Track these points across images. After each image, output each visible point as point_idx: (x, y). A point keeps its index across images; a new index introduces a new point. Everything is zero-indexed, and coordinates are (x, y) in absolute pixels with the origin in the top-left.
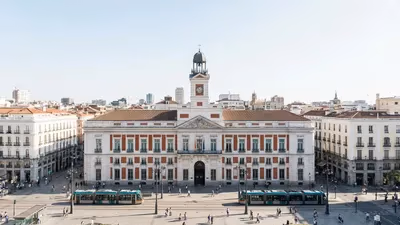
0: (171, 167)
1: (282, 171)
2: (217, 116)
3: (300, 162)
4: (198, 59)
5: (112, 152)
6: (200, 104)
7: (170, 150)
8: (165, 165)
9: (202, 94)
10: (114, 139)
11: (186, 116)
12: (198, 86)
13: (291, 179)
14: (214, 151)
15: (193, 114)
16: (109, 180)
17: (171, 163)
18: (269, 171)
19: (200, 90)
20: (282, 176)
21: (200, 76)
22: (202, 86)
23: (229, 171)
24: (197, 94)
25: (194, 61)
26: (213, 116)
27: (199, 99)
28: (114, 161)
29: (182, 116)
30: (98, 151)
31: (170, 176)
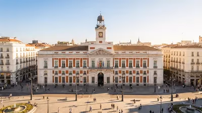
0: (85, 76)
1: (145, 78)
2: (110, 48)
3: (155, 73)
4: (100, 19)
5: (54, 68)
6: (101, 42)
7: (85, 67)
8: (82, 75)
9: (102, 37)
10: (54, 60)
11: (94, 48)
12: (100, 33)
13: (149, 83)
14: (108, 67)
15: (97, 47)
16: (52, 83)
17: (85, 74)
18: (138, 78)
19: (101, 35)
20: (145, 81)
21: (101, 28)
22: (102, 33)
23: (117, 78)
24: (99, 37)
25: (98, 20)
26: (108, 48)
27: (101, 39)
28: (55, 72)
29: (91, 48)
30: (46, 67)
31: (85, 81)
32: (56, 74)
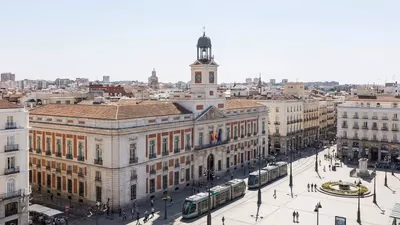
0: (188, 166)
3: (263, 142)
5: (147, 159)
6: (211, 94)
8: (183, 165)
9: (213, 82)
10: (149, 140)
11: (202, 107)
12: (210, 73)
15: (207, 104)
21: (213, 64)
26: (219, 106)
28: (149, 169)
29: (198, 107)
32: (153, 172)
